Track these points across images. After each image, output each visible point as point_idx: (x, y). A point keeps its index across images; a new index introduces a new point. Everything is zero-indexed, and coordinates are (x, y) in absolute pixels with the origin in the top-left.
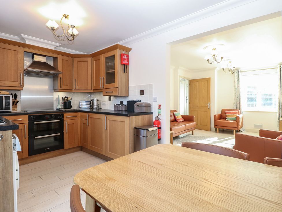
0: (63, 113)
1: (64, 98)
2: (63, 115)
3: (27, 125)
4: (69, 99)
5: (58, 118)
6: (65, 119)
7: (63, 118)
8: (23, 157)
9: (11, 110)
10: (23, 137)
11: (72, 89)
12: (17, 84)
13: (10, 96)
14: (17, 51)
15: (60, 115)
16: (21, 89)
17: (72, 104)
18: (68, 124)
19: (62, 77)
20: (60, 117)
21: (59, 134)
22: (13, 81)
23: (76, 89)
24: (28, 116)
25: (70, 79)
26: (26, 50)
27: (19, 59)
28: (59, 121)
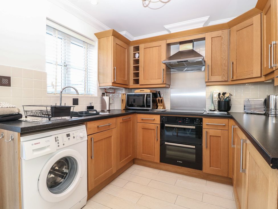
0: (202, 117)
1: (221, 94)
2: (201, 120)
3: (159, 126)
4: (227, 95)
5: (195, 123)
6: (204, 126)
7: (202, 124)
8: (155, 161)
9: (151, 108)
10: (155, 140)
11: (227, 80)
12: (160, 81)
13: (150, 95)
14: (161, 46)
15: (198, 120)
16: (164, 86)
17: (231, 105)
18: (210, 136)
19: (210, 64)
20: (197, 122)
21: (194, 147)
22: (157, 78)
23: (234, 79)
24: (161, 116)
25: (224, 63)
26: (169, 41)
27: (162, 54)
28: (194, 127)
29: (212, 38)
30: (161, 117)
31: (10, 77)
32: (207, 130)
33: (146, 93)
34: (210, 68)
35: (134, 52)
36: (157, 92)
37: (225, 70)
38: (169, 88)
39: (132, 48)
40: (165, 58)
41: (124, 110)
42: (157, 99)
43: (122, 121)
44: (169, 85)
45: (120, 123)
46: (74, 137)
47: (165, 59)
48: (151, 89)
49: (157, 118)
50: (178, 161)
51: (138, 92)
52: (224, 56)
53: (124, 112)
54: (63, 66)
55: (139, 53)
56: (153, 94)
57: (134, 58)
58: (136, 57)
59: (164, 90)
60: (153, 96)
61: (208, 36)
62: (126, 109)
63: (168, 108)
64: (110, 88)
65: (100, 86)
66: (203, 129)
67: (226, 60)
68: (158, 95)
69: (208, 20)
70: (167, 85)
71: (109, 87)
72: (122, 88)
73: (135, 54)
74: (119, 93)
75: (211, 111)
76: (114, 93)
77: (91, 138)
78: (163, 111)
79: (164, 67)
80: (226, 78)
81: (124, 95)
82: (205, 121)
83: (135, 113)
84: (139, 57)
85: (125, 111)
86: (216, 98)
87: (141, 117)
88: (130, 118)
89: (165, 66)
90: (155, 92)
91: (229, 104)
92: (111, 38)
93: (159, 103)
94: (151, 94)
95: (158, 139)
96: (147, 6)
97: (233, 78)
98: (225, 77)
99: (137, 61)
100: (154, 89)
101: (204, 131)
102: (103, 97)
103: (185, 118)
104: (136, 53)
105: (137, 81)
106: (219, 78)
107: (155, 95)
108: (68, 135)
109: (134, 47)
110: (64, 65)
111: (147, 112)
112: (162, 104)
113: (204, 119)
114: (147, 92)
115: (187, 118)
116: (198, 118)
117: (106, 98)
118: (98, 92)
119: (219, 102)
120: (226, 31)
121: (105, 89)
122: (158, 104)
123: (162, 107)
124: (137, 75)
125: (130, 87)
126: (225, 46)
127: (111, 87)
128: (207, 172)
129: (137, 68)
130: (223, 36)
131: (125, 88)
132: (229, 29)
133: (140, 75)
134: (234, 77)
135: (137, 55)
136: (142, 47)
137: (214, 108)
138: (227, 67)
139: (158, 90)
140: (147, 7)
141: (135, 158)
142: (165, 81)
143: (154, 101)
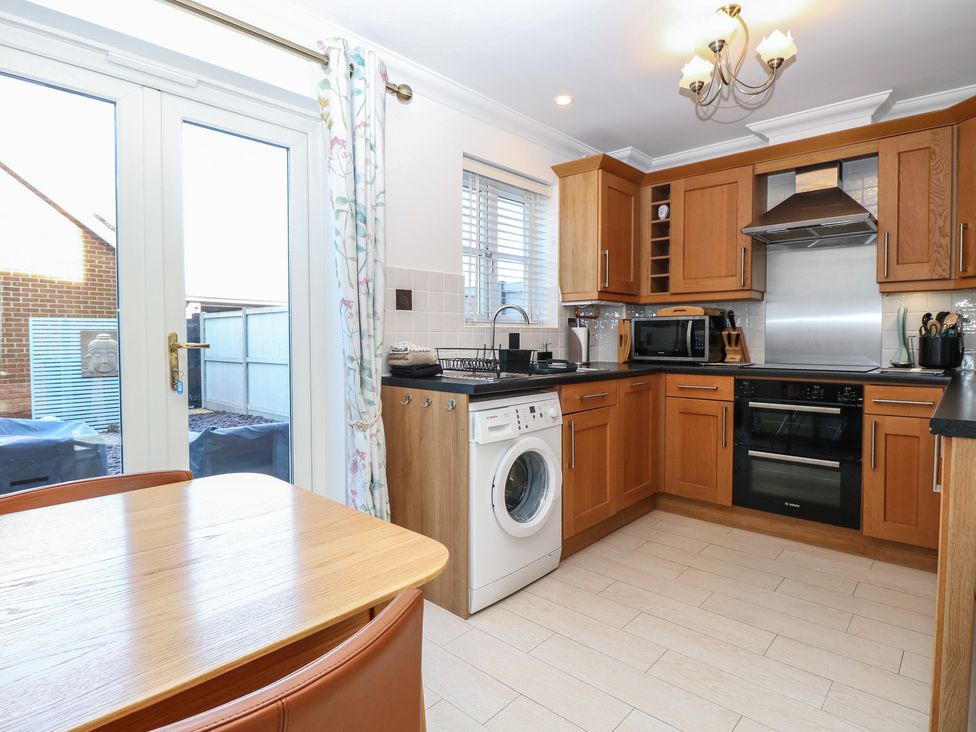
0: (863, 383)
1: (934, 316)
2: (859, 391)
3: (731, 406)
4: (949, 322)
5: (839, 399)
6: (869, 406)
7: (862, 402)
8: (718, 502)
9: (706, 358)
10: (720, 442)
11: (948, 277)
12: (733, 283)
13: (704, 320)
14: (737, 182)
15: (849, 391)
16: (746, 295)
17: (963, 349)
18: (886, 435)
19: (894, 232)
20: (846, 397)
21: (836, 464)
22: (724, 274)
23: (967, 274)
24: (735, 379)
25: (940, 228)
26: (761, 169)
27: (740, 205)
28: (837, 411)
29: (899, 154)
30: (738, 383)
31: (410, 291)
32: (877, 418)
33: (692, 318)
34: (894, 240)
35: (653, 201)
36: (723, 312)
37: (941, 246)
38: (762, 300)
39: (647, 192)
40: (748, 219)
41: (625, 363)
42: (723, 333)
43: (629, 390)
44: (763, 293)
45: (626, 394)
46: (541, 415)
47: (750, 221)
48: (707, 306)
49: (726, 386)
50: (787, 504)
51: (667, 313)
52: (940, 206)
53: (626, 368)
54: (484, 255)
55: (668, 205)
56: (712, 318)
57: (653, 219)
58: (660, 216)
59: (746, 306)
60: (712, 325)
61: (888, 148)
62: (630, 362)
63: (758, 358)
64: (592, 305)
65: (564, 302)
66: (866, 417)
67: (946, 217)
68: (728, 320)
69: (888, 100)
70: (755, 293)
71: (590, 303)
72: (620, 304)
73: (656, 209)
74: (608, 318)
75: (896, 366)
76: (595, 318)
77: (570, 422)
78: (742, 367)
79: (747, 242)
80: (944, 271)
81: (627, 322)
82: (872, 395)
83: (661, 371)
84: (668, 216)
85: (630, 366)
86: (914, 330)
87: (675, 381)
88: (647, 385)
89: (749, 239)
90: (718, 314)
91: (958, 348)
92: (596, 176)
93: (730, 345)
94: (707, 319)
95: (728, 441)
96: (709, 117)
97: (965, 270)
98: (941, 266)
99: (662, 228)
100: (714, 306)
101: (868, 423)
102: (574, 329)
103: (811, 385)
104: (659, 206)
105: (661, 285)
106: (923, 271)
107: (721, 322)
108: (532, 410)
109: (653, 188)
110: (486, 254)
111: (693, 369)
112: (739, 348)
113: (868, 388)
114: (696, 312)
115: (817, 384)
116: (848, 386)
117: (581, 333)
118: (560, 315)
119: (925, 341)
120: (946, 133)
121: (576, 308)
122: (727, 347)
123: (738, 357)
124: (662, 266)
125: (643, 301)
126: (941, 177)
127: (594, 302)
128: (875, 536)
129: (662, 247)
130: (937, 148)
131: (628, 304)
132: (955, 127)
133: (672, 265)
134: (969, 269)
135: (663, 211)
136: (678, 187)
137: (909, 359)
138: (948, 239)
139: (728, 308)
140: (709, 121)
141: (659, 493)
142: (748, 282)
143: (716, 340)
